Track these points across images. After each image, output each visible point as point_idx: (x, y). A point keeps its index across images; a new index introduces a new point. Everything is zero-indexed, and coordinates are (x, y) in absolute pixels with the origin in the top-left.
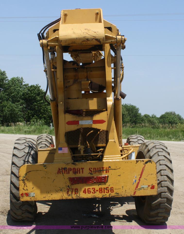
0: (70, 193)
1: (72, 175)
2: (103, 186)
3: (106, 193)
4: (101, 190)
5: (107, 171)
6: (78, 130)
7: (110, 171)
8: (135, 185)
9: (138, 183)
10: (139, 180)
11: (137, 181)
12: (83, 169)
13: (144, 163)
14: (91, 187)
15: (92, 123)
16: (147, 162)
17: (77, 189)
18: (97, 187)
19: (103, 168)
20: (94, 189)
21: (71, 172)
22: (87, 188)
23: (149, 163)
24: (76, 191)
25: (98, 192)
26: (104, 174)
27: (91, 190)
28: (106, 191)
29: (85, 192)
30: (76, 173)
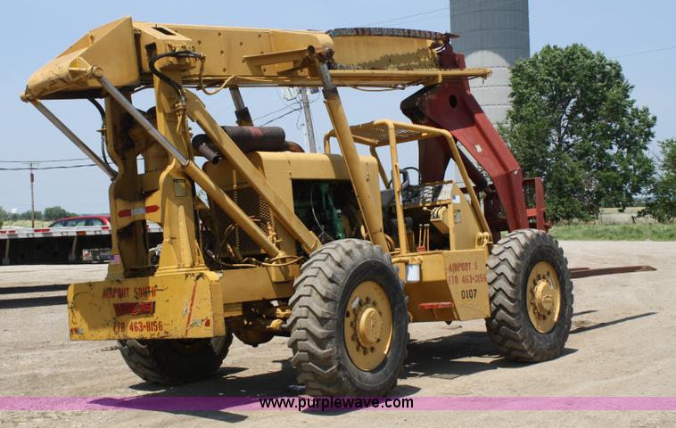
0: (117, 330)
1: (117, 300)
2: (150, 319)
3: (154, 332)
4: (149, 326)
5: (154, 292)
6: (133, 224)
7: (157, 292)
8: (187, 317)
9: (190, 314)
10: (191, 309)
11: (189, 311)
12: (127, 289)
13: (195, 278)
14: (138, 320)
15: (144, 211)
16: (198, 278)
17: (123, 324)
18: (144, 320)
19: (149, 288)
20: (140, 323)
21: (116, 295)
22: (134, 321)
23: (201, 279)
24: (123, 326)
25: (145, 329)
26: (151, 299)
27: (138, 325)
28: (154, 328)
29: (131, 329)
30: (121, 296)
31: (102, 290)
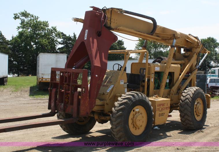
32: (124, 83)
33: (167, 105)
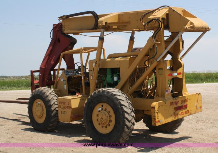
0: (175, 116)
1: (175, 106)
2: (186, 110)
7: (188, 101)
9: (197, 106)
10: (197, 104)
12: (179, 101)
14: (182, 111)
16: (199, 94)
17: (177, 114)
18: (184, 111)
19: (185, 100)
20: (183, 112)
21: (175, 104)
22: (181, 112)
23: (199, 95)
24: (177, 115)
25: (184, 114)
26: (186, 103)
27: (182, 113)
28: (187, 113)
29: (180, 115)
30: (176, 104)
31: (170, 103)
32: (64, 80)
33: (68, 105)
